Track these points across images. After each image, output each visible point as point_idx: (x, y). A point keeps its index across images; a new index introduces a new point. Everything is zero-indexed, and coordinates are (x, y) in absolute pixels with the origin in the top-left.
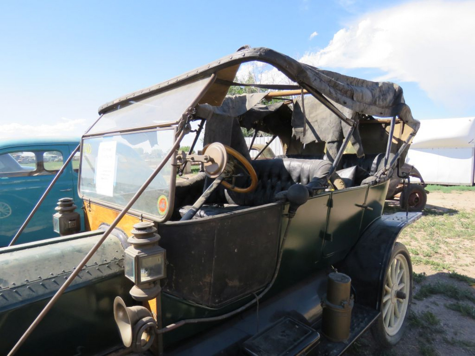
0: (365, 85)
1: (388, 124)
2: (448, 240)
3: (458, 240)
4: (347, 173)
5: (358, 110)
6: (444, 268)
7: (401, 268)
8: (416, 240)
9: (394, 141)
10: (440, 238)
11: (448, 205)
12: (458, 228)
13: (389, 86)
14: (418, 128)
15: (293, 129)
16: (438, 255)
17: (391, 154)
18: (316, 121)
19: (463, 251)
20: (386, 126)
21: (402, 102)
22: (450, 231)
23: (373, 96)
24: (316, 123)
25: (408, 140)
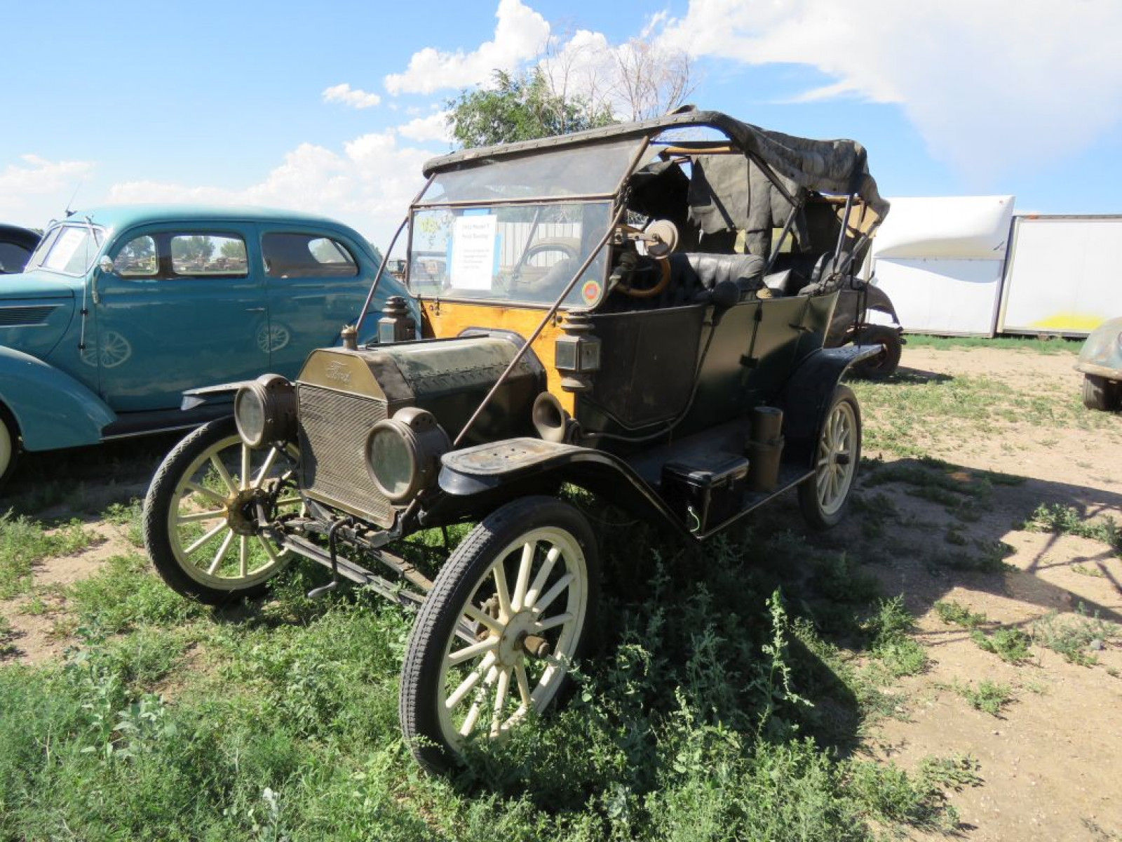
0: (815, 148)
1: (841, 205)
2: (928, 419)
3: (944, 417)
4: (776, 281)
5: (806, 184)
6: (912, 453)
7: (846, 426)
8: (873, 417)
9: (849, 234)
10: (915, 416)
11: (939, 369)
12: (948, 400)
13: (849, 146)
14: (887, 213)
15: (690, 209)
16: (907, 438)
17: (842, 254)
18: (730, 196)
19: (947, 432)
20: (838, 209)
21: (865, 171)
22: (933, 405)
23: (826, 163)
24: (729, 199)
25: (871, 230)
